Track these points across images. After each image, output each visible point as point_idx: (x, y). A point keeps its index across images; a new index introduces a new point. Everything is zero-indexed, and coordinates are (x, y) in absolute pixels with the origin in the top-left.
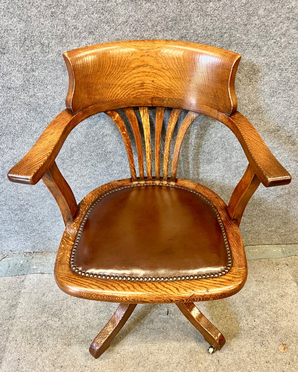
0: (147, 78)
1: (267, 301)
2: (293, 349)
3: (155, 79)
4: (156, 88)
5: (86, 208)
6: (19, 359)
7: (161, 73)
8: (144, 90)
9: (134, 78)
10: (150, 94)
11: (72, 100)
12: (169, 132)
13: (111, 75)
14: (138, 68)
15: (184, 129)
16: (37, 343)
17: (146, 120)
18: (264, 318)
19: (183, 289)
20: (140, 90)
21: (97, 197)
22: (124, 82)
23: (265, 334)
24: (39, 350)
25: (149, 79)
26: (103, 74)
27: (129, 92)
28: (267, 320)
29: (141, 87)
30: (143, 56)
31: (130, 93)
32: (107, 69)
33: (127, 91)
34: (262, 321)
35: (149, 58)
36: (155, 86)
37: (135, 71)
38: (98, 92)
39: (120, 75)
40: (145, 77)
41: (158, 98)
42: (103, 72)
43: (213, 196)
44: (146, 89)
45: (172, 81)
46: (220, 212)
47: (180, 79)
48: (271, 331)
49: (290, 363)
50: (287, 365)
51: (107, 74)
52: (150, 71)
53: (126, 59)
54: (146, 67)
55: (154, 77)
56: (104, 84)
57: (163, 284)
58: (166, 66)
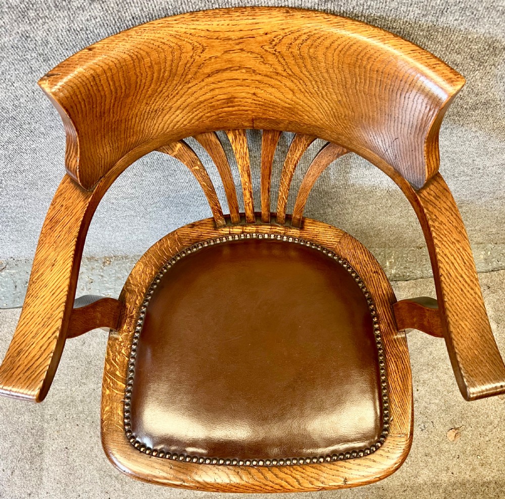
0: (240, 89)
1: (442, 355)
2: (468, 436)
3: (258, 91)
4: (262, 105)
5: (137, 302)
6: (66, 448)
7: (273, 82)
8: (236, 108)
9: (211, 91)
10: (248, 114)
11: (79, 171)
12: (290, 162)
13: (157, 94)
14: (219, 73)
15: (322, 164)
16: (88, 424)
17: (241, 145)
18: (432, 385)
19: (307, 480)
20: (226, 109)
21: (153, 273)
22: (189, 101)
23: (430, 412)
24: (93, 434)
25: (246, 91)
26: (138, 98)
27: (201, 114)
28: (438, 388)
29: (228, 103)
30: (230, 51)
31: (204, 115)
32: (146, 87)
33: (196, 113)
34: (429, 390)
35: (244, 55)
36: (259, 101)
37: (211, 79)
38: (132, 131)
39: (177, 91)
40: (235, 88)
41: (266, 119)
42: (139, 96)
43: (370, 267)
44: (239, 107)
45: (298, 96)
46: (380, 311)
47: (316, 95)
48: (441, 406)
49: (460, 456)
50: (455, 459)
51: (147, 96)
52: (247, 78)
53: (188, 61)
54: (238, 71)
55: (256, 87)
56: (145, 114)
57: (276, 471)
58: (285, 70)
